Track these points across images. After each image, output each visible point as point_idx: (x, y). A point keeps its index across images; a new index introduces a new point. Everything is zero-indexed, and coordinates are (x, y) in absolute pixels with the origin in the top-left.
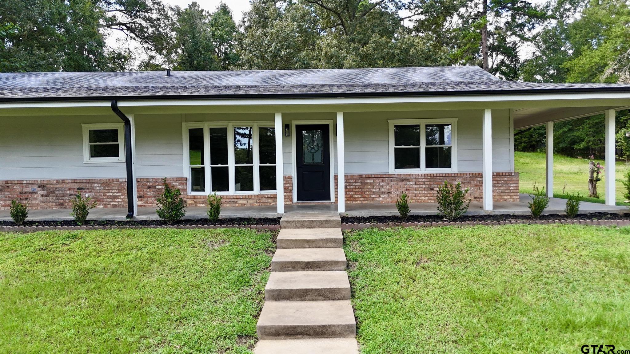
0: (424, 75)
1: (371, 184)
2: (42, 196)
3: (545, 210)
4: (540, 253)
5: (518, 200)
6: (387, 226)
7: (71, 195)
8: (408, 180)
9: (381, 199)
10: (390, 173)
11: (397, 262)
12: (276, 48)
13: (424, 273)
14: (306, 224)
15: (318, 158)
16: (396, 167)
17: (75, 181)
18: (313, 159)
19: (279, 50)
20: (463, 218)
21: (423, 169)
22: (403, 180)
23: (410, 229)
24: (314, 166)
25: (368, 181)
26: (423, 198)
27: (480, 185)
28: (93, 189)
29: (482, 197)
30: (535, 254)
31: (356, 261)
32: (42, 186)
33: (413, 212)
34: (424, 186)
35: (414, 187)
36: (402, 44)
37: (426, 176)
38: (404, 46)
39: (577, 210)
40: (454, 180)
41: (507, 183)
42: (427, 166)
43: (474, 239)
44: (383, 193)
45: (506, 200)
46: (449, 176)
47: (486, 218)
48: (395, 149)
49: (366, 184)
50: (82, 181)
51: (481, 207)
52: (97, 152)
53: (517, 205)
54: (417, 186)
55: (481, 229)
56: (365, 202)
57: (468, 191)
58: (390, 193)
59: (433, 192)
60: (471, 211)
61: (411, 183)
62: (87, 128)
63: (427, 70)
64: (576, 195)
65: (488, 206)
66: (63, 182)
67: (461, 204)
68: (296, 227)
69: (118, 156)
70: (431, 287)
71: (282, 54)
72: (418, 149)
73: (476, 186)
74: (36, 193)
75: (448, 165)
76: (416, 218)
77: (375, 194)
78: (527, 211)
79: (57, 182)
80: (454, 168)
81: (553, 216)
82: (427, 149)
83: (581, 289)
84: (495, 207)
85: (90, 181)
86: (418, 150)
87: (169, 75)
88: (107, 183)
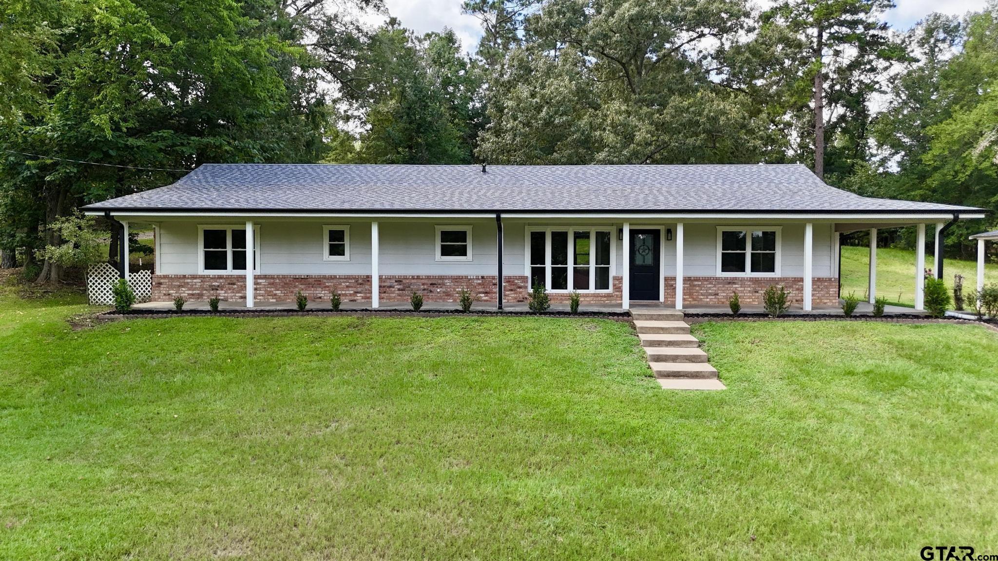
0: (748, 176)
1: (699, 286)
2: (399, 290)
3: (855, 311)
4: (843, 338)
5: (837, 304)
6: (723, 320)
7: (424, 290)
8: (734, 283)
9: (708, 300)
10: (717, 276)
11: (737, 342)
12: (549, 113)
13: (757, 348)
14: (654, 317)
15: (649, 260)
16: (723, 270)
17: (428, 278)
18: (644, 262)
19: (551, 117)
20: (784, 316)
21: (748, 273)
22: (729, 283)
23: (741, 322)
24: (644, 268)
25: (696, 283)
26: (748, 300)
27: (801, 289)
28: (444, 284)
29: (802, 300)
30: (839, 339)
31: (704, 342)
32: (399, 281)
33: (742, 311)
34: (749, 289)
35: (740, 289)
36: (710, 111)
37: (752, 280)
38: (712, 114)
39: (883, 311)
40: (777, 284)
41: (827, 288)
42: (752, 271)
43: (794, 329)
44: (711, 294)
45: (825, 303)
46: (773, 280)
47: (806, 316)
48: (723, 254)
49: (695, 286)
50: (434, 278)
51: (802, 309)
52: (446, 251)
53: (835, 308)
54: (743, 289)
55: (799, 323)
56: (693, 303)
57: (791, 294)
58: (717, 294)
59: (757, 294)
60: (792, 311)
61: (737, 286)
62: (439, 229)
63: (750, 169)
64: (882, 299)
65: (808, 307)
66: (418, 277)
67: (784, 304)
68: (646, 320)
69: (465, 255)
70: (763, 355)
71: (557, 121)
72: (744, 254)
73: (798, 289)
74: (393, 287)
75: (772, 270)
76: (745, 315)
77: (702, 295)
78: (841, 312)
79: (413, 278)
80: (778, 273)
81: (864, 316)
82: (752, 254)
83: (865, 358)
84: (813, 308)
85: (442, 278)
87: (484, 171)
88: (457, 279)
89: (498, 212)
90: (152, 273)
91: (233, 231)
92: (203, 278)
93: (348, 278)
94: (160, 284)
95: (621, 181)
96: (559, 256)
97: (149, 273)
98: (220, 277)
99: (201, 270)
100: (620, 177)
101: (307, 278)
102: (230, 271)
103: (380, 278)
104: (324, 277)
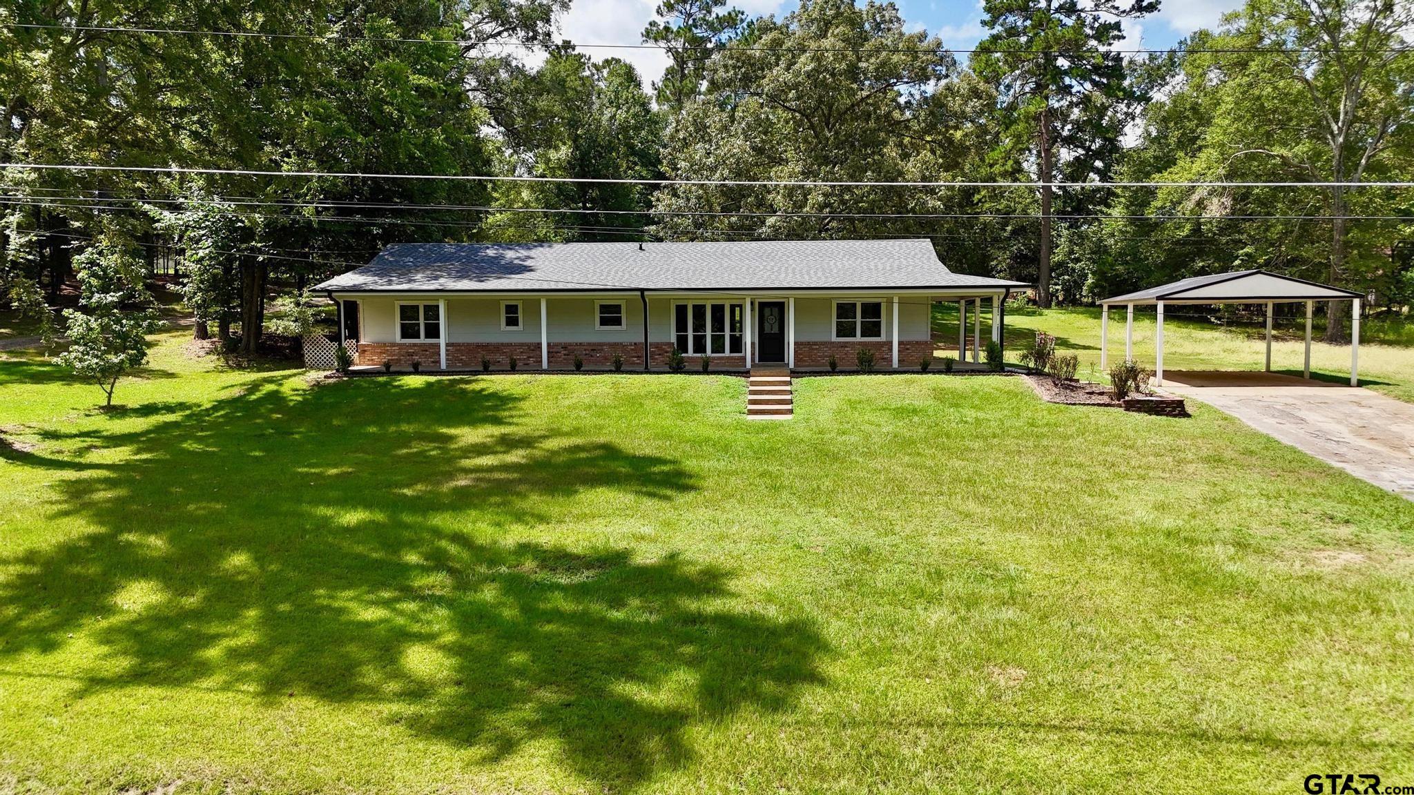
1: (816, 349)
2: (565, 354)
7: (586, 355)
8: (842, 346)
9: (824, 361)
10: (833, 340)
15: (776, 330)
16: (837, 336)
17: (589, 344)
21: (858, 338)
22: (837, 346)
24: (771, 334)
25: (813, 347)
28: (603, 350)
32: (565, 348)
34: (858, 351)
37: (860, 343)
40: (882, 347)
41: (924, 350)
42: (861, 336)
44: (827, 356)
46: (878, 344)
48: (837, 322)
49: (812, 349)
50: (594, 344)
52: (604, 322)
54: (852, 351)
61: (848, 349)
62: (598, 305)
66: (581, 344)
69: (621, 325)
74: (560, 353)
75: (877, 335)
77: (819, 357)
79: (576, 344)
80: (882, 338)
82: (862, 322)
85: (601, 344)
86: (855, 323)
87: (641, 248)
88: (614, 346)
89: (642, 290)
90: (357, 341)
91: (425, 306)
92: (399, 345)
93: (522, 345)
94: (365, 351)
95: (761, 257)
96: (700, 326)
97: (354, 341)
98: (415, 345)
99: (398, 338)
100: (760, 254)
101: (488, 345)
102: (422, 339)
103: (549, 345)
104: (502, 344)
